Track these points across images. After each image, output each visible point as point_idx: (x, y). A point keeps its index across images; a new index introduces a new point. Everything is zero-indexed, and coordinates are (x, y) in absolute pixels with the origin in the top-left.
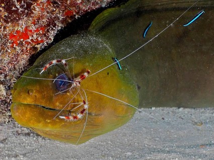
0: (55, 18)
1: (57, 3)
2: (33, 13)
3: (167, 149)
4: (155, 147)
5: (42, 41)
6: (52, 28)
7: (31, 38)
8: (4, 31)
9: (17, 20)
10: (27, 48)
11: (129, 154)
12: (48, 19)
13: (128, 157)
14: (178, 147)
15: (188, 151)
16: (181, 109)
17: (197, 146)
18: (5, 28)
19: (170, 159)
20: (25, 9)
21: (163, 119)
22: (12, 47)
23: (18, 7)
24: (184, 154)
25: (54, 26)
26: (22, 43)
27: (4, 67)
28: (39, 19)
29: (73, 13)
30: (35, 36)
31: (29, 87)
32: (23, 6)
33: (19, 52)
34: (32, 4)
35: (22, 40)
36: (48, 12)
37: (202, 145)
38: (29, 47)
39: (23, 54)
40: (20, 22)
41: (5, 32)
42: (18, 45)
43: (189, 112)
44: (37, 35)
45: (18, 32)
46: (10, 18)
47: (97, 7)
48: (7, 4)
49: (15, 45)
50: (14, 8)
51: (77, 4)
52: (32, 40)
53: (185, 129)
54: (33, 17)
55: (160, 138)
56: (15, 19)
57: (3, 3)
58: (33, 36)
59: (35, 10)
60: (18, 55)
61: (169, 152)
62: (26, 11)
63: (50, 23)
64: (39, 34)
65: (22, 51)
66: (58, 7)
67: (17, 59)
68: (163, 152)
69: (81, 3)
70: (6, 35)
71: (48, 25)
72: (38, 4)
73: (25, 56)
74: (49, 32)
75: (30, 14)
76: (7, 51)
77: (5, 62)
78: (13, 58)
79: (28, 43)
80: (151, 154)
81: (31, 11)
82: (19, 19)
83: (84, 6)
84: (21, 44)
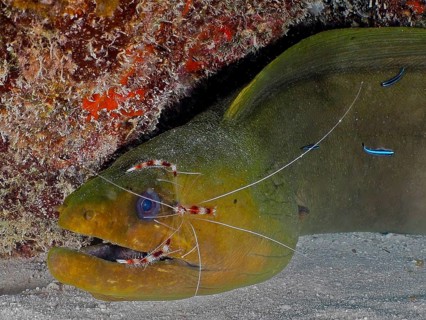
0: (162, 74)
1: (165, 50)
2: (119, 66)
3: (353, 302)
4: (332, 297)
5: (141, 112)
6: (158, 92)
7: (120, 107)
8: (72, 94)
9: (94, 77)
10: (113, 124)
11: (287, 307)
12: (151, 76)
13: (284, 314)
14: (371, 298)
15: (386, 305)
16: (389, 236)
17: (405, 298)
18: (74, 89)
19: (354, 318)
20: (106, 59)
21: (354, 251)
22: (88, 121)
23: (94, 56)
24: (379, 311)
25: (161, 88)
26: (106, 116)
27: (75, 153)
28: (135, 76)
29: (200, 66)
30: (127, 104)
31: (88, 207)
32: (104, 53)
33: (100, 129)
34: (118, 52)
35: (105, 110)
36: (149, 65)
37: (414, 297)
38: (117, 122)
39: (107, 133)
40: (99, 80)
41: (75, 97)
42: (98, 118)
43: (402, 241)
44: (130, 102)
45: (95, 96)
46: (81, 73)
47: (243, 55)
48: (76, 51)
49: (92, 118)
50: (87, 58)
51: (207, 51)
52: (122, 110)
53: (389, 269)
54: (121, 73)
55: (343, 284)
56: (89, 75)
57: (70, 49)
58: (123, 105)
59: (123, 61)
60: (98, 134)
61: (354, 307)
62: (108, 62)
63: (153, 82)
64: (134, 101)
65: (106, 128)
66: (167, 56)
67: (96, 142)
68: (345, 306)
69: (215, 49)
70: (76, 102)
71: (151, 86)
72: (128, 52)
73: (110, 137)
74: (151, 97)
75: (115, 67)
76: (79, 128)
77: (76, 145)
78: (89, 140)
79: (116, 116)
80: (323, 309)
81: (116, 62)
82: (97, 75)
83: (220, 54)
84: (103, 118)
